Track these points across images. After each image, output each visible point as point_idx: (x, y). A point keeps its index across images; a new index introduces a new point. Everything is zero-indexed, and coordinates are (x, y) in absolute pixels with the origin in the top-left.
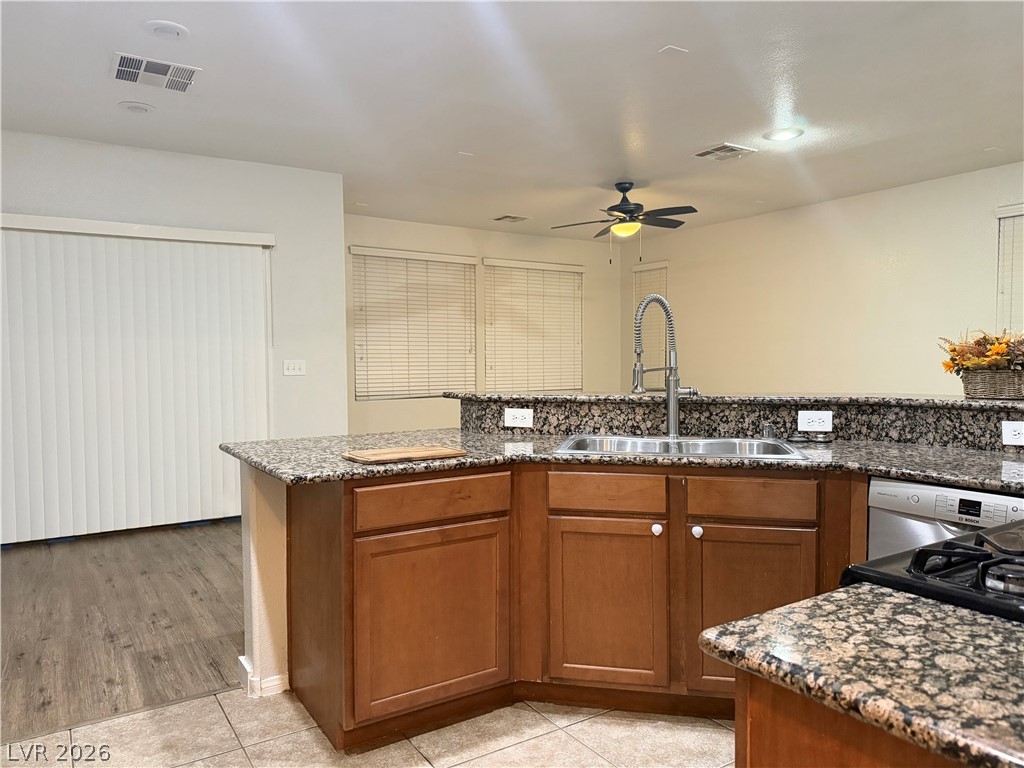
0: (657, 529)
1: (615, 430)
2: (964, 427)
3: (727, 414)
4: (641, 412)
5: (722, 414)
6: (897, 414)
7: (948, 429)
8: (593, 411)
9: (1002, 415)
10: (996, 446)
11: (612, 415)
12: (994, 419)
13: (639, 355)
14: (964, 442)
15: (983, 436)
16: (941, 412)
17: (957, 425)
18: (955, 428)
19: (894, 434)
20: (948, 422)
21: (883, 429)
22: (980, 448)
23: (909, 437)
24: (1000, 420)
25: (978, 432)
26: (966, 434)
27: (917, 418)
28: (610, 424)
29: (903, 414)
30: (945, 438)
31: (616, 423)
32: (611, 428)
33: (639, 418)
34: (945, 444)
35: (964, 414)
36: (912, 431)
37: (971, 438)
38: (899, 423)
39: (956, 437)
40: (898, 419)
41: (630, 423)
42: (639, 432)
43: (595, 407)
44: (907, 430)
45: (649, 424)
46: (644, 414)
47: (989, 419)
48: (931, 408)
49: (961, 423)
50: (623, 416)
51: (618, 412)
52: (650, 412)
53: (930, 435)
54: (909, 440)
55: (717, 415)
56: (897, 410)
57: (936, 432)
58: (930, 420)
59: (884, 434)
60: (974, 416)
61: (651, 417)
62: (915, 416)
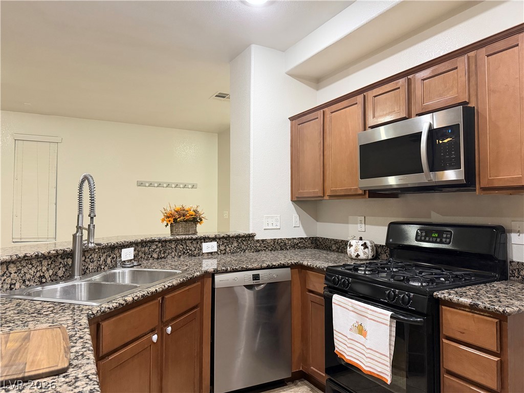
0: (155, 338)
1: (27, 283)
2: (188, 248)
3: (93, 256)
4: (46, 263)
5: (90, 257)
6: (157, 245)
7: (181, 249)
8: (10, 269)
9: (202, 240)
10: (200, 254)
11: (25, 270)
12: (199, 243)
13: (92, 218)
14: (188, 254)
15: (195, 250)
16: (178, 242)
17: (185, 247)
18: (184, 248)
19: (155, 256)
20: (181, 246)
21: (149, 254)
22: (194, 256)
23: (163, 256)
24: (201, 243)
25: (193, 249)
26: (188, 251)
27: (167, 246)
28: (24, 278)
29: (160, 245)
30: (180, 254)
31: (28, 276)
32: (24, 281)
33: (44, 268)
34: (180, 257)
35: (188, 242)
36: (164, 253)
37: (190, 252)
38: (158, 249)
39: (184, 252)
40: (157, 248)
41: (38, 274)
42: (44, 280)
43: (12, 265)
44: (162, 252)
45: (51, 272)
46: (48, 265)
47: (197, 243)
48: (173, 241)
49: (187, 246)
50: (33, 269)
51: (30, 266)
52: (52, 263)
53: (173, 254)
54: (163, 257)
55: (88, 258)
56: (157, 243)
57: (176, 252)
58: (173, 246)
59: (150, 256)
60: (192, 242)
61: (52, 266)
62: (166, 245)
